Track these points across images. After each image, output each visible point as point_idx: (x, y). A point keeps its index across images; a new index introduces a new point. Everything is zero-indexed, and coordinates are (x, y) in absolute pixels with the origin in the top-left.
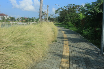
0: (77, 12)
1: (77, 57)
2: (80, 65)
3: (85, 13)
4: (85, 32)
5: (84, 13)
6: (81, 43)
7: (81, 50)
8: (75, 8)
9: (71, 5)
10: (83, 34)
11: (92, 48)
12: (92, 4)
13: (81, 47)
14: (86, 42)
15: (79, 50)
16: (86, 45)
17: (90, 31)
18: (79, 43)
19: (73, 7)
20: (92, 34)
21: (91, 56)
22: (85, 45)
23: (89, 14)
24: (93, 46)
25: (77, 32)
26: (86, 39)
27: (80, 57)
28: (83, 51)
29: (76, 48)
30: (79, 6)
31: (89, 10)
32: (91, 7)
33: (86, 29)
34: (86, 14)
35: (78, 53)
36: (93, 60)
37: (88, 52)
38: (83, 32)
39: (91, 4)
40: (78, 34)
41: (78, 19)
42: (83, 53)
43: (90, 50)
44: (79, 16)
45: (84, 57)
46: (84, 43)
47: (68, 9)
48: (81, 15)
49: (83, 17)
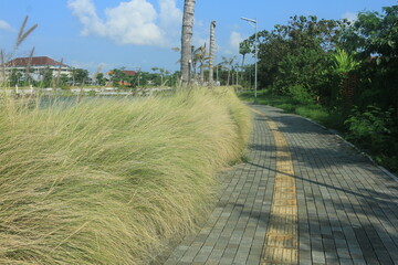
0: (327, 46)
1: (329, 223)
2: (342, 253)
3: (359, 50)
4: (360, 127)
5: (354, 49)
6: (345, 167)
7: (344, 197)
8: (318, 33)
9: (303, 19)
10: (350, 132)
11: (388, 187)
12: (384, 14)
13: (345, 185)
14: (363, 162)
15: (334, 196)
17: (378, 122)
18: (335, 170)
19: (310, 27)
20: (386, 133)
21: (385, 218)
22: (360, 178)
23: (373, 56)
24: (392, 179)
25: (326, 127)
26: (365, 150)
27: (340, 224)
28: (354, 200)
29: (323, 189)
30: (331, 24)
31: (373, 38)
32: (380, 27)
33: (362, 112)
34: (363, 56)
35: (330, 208)
36: (392, 237)
37: (371, 205)
38: (349, 123)
39: (382, 15)
40: (332, 131)
41: (328, 75)
42: (353, 209)
43: (379, 194)
44: (334, 63)
45: (355, 222)
46: (355, 168)
47: (292, 35)
48: (342, 58)
49: (349, 66)
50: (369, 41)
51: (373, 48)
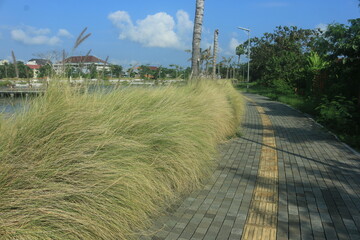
0: (304, 49)
1: (302, 185)
2: (311, 207)
3: (329, 53)
4: (328, 112)
5: (325, 53)
6: (315, 143)
7: (314, 165)
8: (297, 39)
9: (286, 29)
10: (320, 115)
11: (349, 159)
12: (350, 25)
13: (315, 156)
14: (330, 139)
15: (307, 164)
16: (329, 151)
17: (341, 109)
18: (308, 144)
19: (292, 35)
20: (348, 118)
21: (347, 182)
23: (339, 57)
24: (352, 153)
25: (300, 111)
26: (331, 130)
27: (311, 185)
28: (322, 167)
29: (298, 158)
30: (308, 33)
31: (341, 44)
32: (345, 36)
33: (330, 100)
34: (331, 58)
35: (303, 173)
36: (351, 197)
37: (335, 172)
38: (319, 110)
39: (348, 25)
40: (306, 114)
41: (305, 72)
42: (321, 174)
43: (341, 164)
44: (306, 63)
45: (323, 185)
46: (324, 143)
47: (276, 40)
48: (316, 59)
49: (321, 65)
50: (337, 46)
51: (340, 52)
